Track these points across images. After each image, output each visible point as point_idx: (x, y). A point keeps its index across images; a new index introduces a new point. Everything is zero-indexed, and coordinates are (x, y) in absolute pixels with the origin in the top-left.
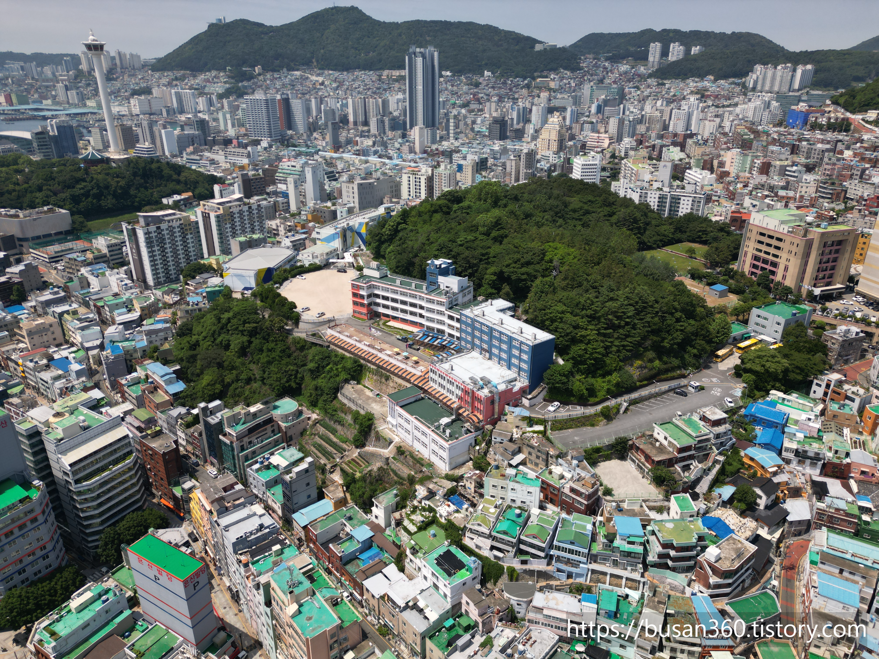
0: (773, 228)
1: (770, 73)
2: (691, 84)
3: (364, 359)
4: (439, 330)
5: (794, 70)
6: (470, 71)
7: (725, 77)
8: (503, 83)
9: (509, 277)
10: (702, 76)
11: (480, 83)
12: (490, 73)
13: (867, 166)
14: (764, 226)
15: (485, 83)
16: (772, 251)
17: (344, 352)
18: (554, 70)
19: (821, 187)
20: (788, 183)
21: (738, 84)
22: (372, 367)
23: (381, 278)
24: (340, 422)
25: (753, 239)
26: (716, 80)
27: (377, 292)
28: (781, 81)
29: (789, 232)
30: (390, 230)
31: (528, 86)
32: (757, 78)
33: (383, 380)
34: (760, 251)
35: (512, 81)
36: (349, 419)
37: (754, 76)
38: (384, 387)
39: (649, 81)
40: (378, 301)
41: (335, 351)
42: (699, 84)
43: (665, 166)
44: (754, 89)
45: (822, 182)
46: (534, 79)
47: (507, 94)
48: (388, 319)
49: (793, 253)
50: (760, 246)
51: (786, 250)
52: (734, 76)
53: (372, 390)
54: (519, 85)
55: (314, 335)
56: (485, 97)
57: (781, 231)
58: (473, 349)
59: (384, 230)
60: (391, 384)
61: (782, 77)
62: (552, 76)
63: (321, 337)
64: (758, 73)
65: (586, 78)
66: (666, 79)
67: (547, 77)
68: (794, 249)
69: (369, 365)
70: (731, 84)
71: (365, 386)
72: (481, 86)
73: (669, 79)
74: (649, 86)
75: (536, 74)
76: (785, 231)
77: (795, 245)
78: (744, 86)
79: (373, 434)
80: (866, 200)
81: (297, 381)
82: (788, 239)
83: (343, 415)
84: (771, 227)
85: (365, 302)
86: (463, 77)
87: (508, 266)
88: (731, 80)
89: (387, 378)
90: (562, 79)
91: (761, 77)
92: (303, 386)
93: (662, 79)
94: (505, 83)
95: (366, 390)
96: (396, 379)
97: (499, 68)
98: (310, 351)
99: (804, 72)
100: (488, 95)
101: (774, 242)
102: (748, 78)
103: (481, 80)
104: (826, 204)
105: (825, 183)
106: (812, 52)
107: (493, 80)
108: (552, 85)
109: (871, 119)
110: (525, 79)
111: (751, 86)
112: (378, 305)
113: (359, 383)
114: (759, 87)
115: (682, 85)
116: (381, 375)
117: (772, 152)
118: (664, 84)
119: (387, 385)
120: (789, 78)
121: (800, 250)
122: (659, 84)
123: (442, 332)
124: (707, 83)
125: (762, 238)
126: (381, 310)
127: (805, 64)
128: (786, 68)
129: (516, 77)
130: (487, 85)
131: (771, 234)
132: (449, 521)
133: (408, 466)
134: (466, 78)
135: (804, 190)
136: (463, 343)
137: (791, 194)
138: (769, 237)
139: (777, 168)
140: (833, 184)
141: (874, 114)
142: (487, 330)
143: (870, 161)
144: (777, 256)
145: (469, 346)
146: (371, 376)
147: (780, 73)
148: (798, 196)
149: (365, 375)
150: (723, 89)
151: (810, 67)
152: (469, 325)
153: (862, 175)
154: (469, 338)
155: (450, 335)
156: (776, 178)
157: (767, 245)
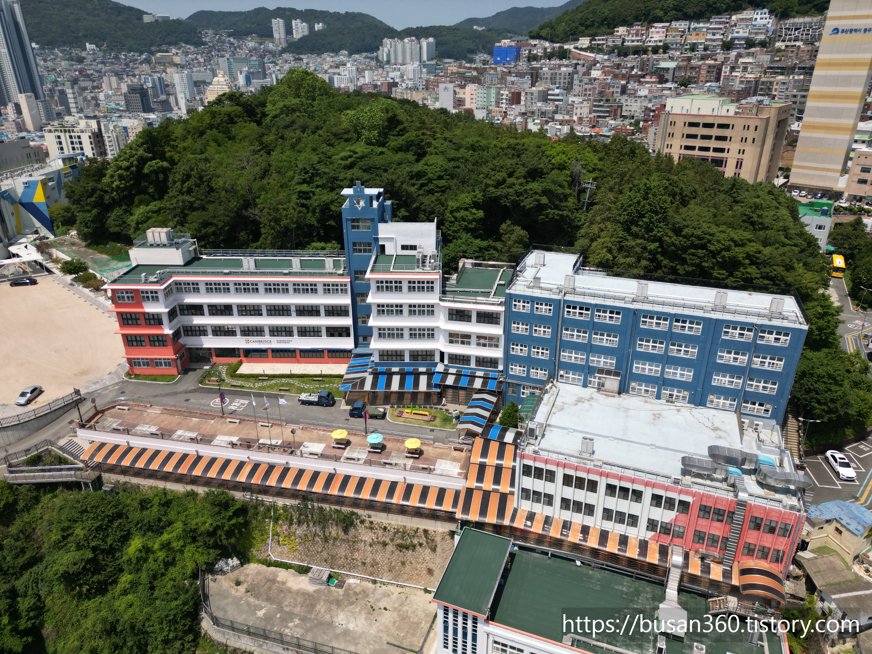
0: (710, 113)
1: (399, 45)
2: (328, 59)
3: (245, 487)
4: (415, 355)
5: (419, 43)
6: (65, 43)
7: (359, 51)
8: (114, 58)
9: (516, 204)
10: (336, 51)
11: (84, 58)
12: (93, 46)
13: (623, 82)
14: (694, 112)
15: (90, 58)
16: (713, 144)
17: (161, 484)
18: (175, 44)
19: (595, 106)
20: (557, 106)
21: (372, 59)
22: (281, 502)
23: (187, 264)
25: (678, 134)
26: (350, 55)
27: (190, 299)
28: (411, 53)
29: (736, 113)
30: (121, 178)
31: (147, 61)
32: (389, 51)
33: (334, 531)
34: (693, 148)
35: (125, 55)
37: (386, 50)
38: (342, 551)
39: (285, 56)
40: (197, 321)
41: (126, 488)
42: (335, 59)
43: (446, 88)
44: (388, 62)
45: (595, 101)
46: (152, 53)
47: (124, 70)
48: (234, 360)
49: (750, 140)
50: (691, 142)
51: (737, 138)
52: (366, 51)
53: (304, 570)
54: (137, 60)
55: (35, 461)
56: (97, 75)
57: (724, 113)
58: (552, 376)
59: (106, 180)
60: (367, 536)
61: (411, 49)
62: (174, 51)
63: (61, 461)
64: (389, 46)
65: (213, 53)
66: (301, 54)
67: (167, 52)
68: (750, 134)
69: (268, 499)
70: (366, 58)
71: (269, 564)
72: (87, 62)
73: (305, 54)
74: (286, 61)
75: (153, 49)
76: (731, 113)
77: (752, 128)
78: (377, 59)
80: (654, 111)
81: (23, 624)
82: (739, 123)
84: (706, 111)
85: (168, 331)
86: (56, 51)
87: (499, 184)
88: (364, 54)
89: (345, 523)
90: (187, 54)
91: (392, 50)
92: (48, 629)
93: (298, 54)
94: (117, 58)
95: (282, 574)
96: (384, 519)
97: (104, 40)
98: (38, 511)
99: (428, 44)
100: (99, 71)
101: (715, 132)
102: (380, 52)
103: (84, 54)
104: (612, 122)
105: (600, 101)
106: (427, 28)
107: (101, 54)
108: (177, 60)
109: (585, 46)
110: (141, 53)
111: (385, 59)
112: (201, 331)
113: (245, 560)
114: (393, 61)
115: (319, 60)
116: (323, 520)
117: (513, 83)
118: (301, 59)
119: (354, 542)
120: (418, 50)
121: (758, 135)
122: (296, 59)
123: (428, 355)
124: (342, 57)
125: (693, 131)
126: (210, 342)
127: (427, 37)
128: (412, 41)
129: (130, 51)
130: (95, 60)
131: (710, 121)
134: (62, 51)
135: (579, 111)
136: (517, 370)
137: (567, 117)
138: (706, 125)
139: (536, 95)
140: (607, 100)
141: (584, 42)
142: (617, 320)
143: (623, 77)
144: (722, 150)
145: (540, 374)
146: (283, 528)
147: (408, 46)
148: (575, 118)
149: (264, 532)
150: (360, 63)
151: (431, 40)
152: (542, 320)
153: (624, 91)
154: (543, 354)
155: (455, 359)
156: (539, 104)
157: (704, 137)
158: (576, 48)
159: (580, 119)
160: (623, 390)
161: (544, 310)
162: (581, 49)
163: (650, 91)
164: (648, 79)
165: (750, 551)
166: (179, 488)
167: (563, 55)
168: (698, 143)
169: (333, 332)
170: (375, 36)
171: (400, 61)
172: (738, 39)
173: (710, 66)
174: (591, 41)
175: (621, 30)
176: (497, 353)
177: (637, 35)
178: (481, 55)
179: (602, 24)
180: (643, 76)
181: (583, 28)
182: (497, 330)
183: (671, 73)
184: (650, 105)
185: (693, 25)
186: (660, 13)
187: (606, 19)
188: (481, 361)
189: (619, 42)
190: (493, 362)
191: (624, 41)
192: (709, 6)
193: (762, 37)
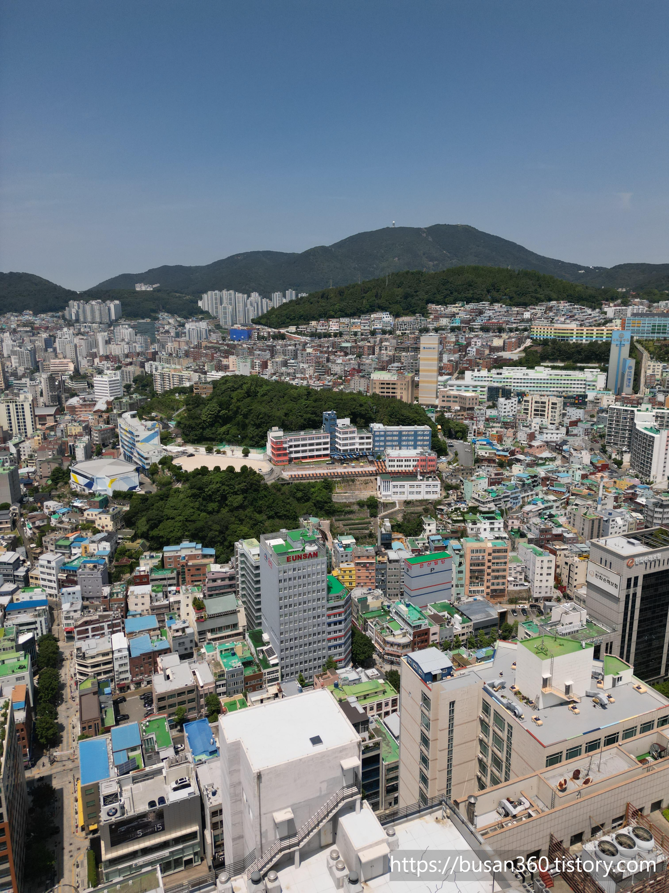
0: (388, 379)
1: (87, 306)
2: (12, 318)
3: (328, 477)
4: (351, 450)
5: (106, 305)
7: (44, 311)
10: (19, 311)
14: (382, 379)
16: (391, 391)
17: (308, 481)
21: (59, 317)
22: (337, 479)
24: (351, 512)
25: (378, 387)
26: (36, 314)
28: (101, 313)
32: (77, 312)
33: (351, 483)
34: (384, 392)
36: (356, 508)
37: (73, 310)
38: (353, 487)
41: (300, 484)
42: (20, 318)
44: (77, 321)
48: (299, 460)
49: (403, 389)
50: (383, 390)
51: (399, 388)
52: (51, 310)
55: (278, 479)
57: (393, 379)
60: (358, 483)
61: (99, 309)
63: (283, 479)
64: (76, 307)
68: (404, 387)
69: (335, 479)
70: (53, 316)
71: (337, 493)
76: (396, 379)
77: (404, 384)
78: (63, 317)
79: (380, 506)
82: (399, 383)
83: (349, 508)
84: (386, 379)
85: (287, 452)
88: (50, 314)
89: (353, 481)
91: (81, 311)
96: (360, 478)
99: (115, 306)
101: (391, 386)
102: (66, 312)
104: (328, 377)
105: (317, 366)
109: (293, 331)
111: (74, 318)
112: (291, 452)
114: (82, 319)
116: (348, 481)
117: (259, 355)
119: (355, 485)
120: (107, 311)
121: (406, 387)
123: (353, 450)
124: (28, 316)
125: (383, 386)
126: (293, 455)
127: (112, 300)
128: (98, 303)
131: (388, 382)
132: (470, 507)
133: (418, 506)
135: (308, 372)
136: (377, 449)
137: (303, 376)
138: (387, 384)
139: (279, 363)
140: (323, 366)
141: (293, 329)
142: (397, 433)
143: (326, 352)
144: (394, 393)
145: (382, 449)
146: (339, 485)
147: (97, 307)
148: (307, 376)
149: (335, 486)
150: (48, 322)
151: (117, 302)
152: (382, 436)
153: (328, 360)
154: (382, 444)
155: (361, 449)
156: (284, 368)
157: (387, 388)
158: (288, 332)
159: (310, 376)
160: (400, 449)
161: (382, 433)
162: (291, 333)
163: (343, 361)
164: (339, 353)
165: (429, 466)
166: (313, 481)
167: (282, 337)
168: (385, 390)
169: (325, 449)
170: (57, 298)
171: (89, 319)
172: (378, 329)
173: (369, 346)
174: (296, 328)
175: (314, 323)
176: (371, 446)
177: (323, 326)
178: (162, 313)
179: (300, 318)
180: (336, 352)
181: (289, 320)
182: (371, 440)
183: (349, 349)
184: (346, 369)
185: (353, 321)
186: (333, 313)
187: (302, 316)
188: (367, 449)
189: (314, 330)
190: (369, 449)
191: (316, 330)
192: (358, 309)
193: (389, 328)
